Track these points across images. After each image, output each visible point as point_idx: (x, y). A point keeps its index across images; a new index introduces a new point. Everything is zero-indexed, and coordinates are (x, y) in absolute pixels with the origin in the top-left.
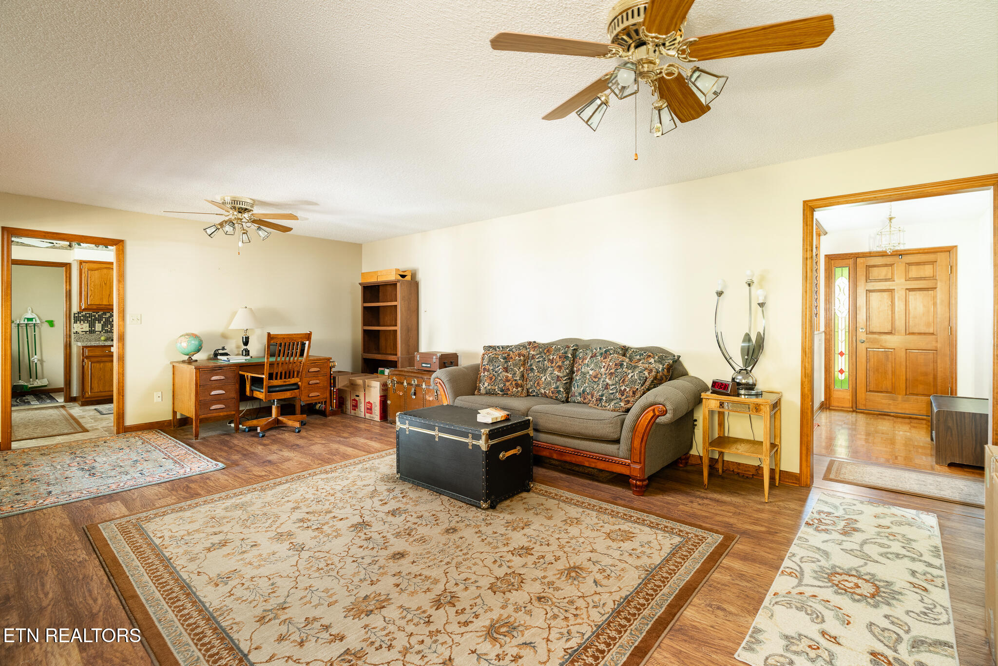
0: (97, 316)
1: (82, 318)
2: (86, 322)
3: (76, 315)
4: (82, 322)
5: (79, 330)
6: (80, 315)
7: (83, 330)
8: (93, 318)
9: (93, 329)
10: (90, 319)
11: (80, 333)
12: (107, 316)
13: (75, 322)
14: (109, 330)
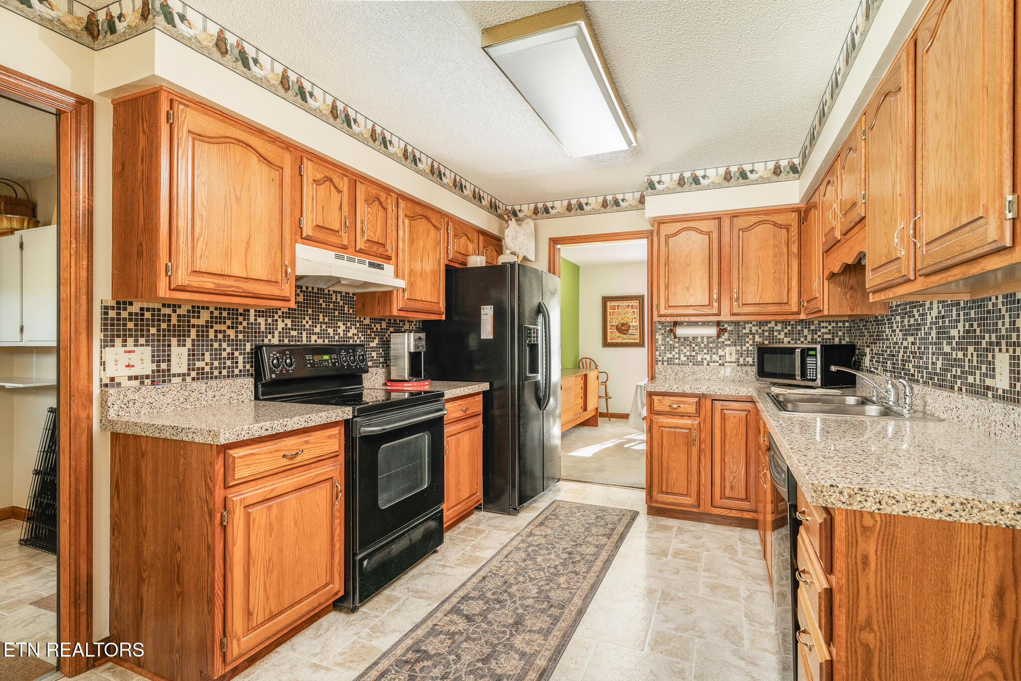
0: (174, 319)
1: (130, 325)
2: (142, 341)
3: (112, 314)
4: (130, 341)
5: (120, 372)
6: (124, 314)
7: (133, 372)
8: (164, 326)
9: (164, 366)
10: (153, 331)
11: (126, 383)
12: (201, 322)
13: (108, 342)
14: (207, 369)
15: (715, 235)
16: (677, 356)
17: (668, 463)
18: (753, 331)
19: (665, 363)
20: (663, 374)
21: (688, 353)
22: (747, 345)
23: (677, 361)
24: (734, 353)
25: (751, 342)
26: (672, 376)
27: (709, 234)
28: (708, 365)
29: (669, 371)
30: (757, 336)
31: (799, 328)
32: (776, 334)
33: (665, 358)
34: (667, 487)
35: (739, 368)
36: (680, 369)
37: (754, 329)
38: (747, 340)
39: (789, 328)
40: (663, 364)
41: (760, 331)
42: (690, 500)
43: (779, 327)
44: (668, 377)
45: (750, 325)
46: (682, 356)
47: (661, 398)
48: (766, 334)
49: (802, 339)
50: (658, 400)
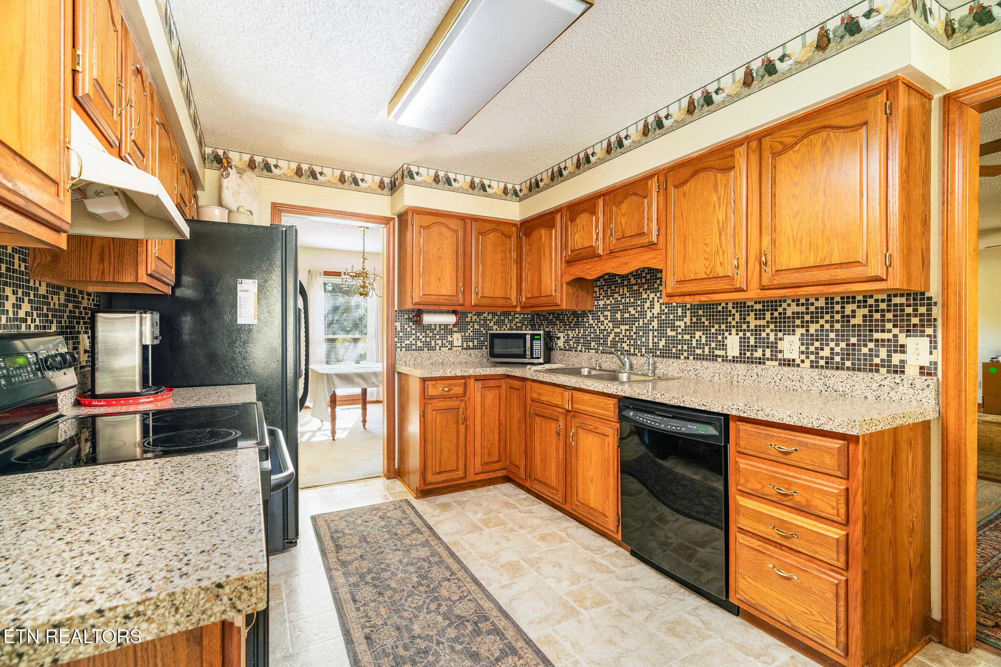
15: (460, 234)
16: (414, 342)
17: (441, 443)
18: (473, 320)
19: (404, 350)
20: (404, 359)
21: (423, 339)
22: (469, 331)
23: (414, 347)
24: (460, 338)
25: (471, 329)
26: (412, 362)
27: (456, 231)
28: (440, 349)
29: (409, 357)
30: (476, 324)
31: (502, 318)
32: (488, 322)
33: (404, 345)
34: (440, 467)
35: (465, 351)
36: (418, 355)
37: (474, 318)
38: (469, 327)
39: (496, 318)
40: (401, 350)
41: (478, 320)
42: (460, 473)
43: (490, 317)
44: (408, 362)
45: (471, 315)
46: (418, 342)
47: (434, 382)
48: (482, 322)
49: (504, 327)
50: (432, 385)
